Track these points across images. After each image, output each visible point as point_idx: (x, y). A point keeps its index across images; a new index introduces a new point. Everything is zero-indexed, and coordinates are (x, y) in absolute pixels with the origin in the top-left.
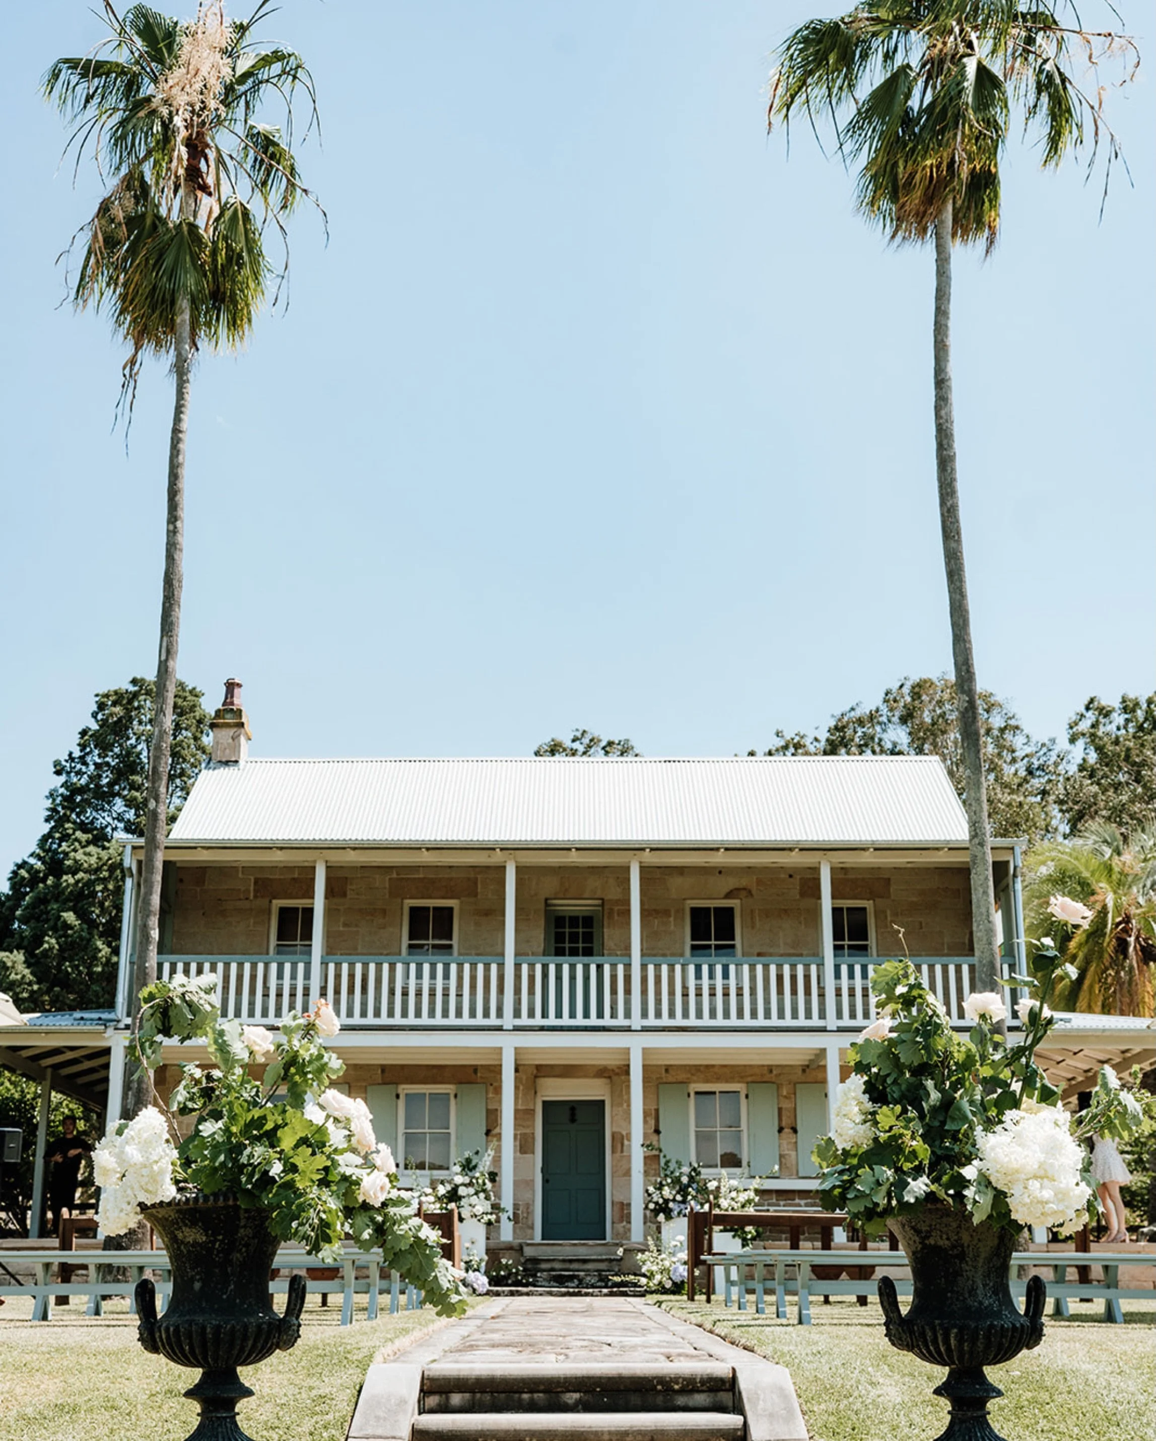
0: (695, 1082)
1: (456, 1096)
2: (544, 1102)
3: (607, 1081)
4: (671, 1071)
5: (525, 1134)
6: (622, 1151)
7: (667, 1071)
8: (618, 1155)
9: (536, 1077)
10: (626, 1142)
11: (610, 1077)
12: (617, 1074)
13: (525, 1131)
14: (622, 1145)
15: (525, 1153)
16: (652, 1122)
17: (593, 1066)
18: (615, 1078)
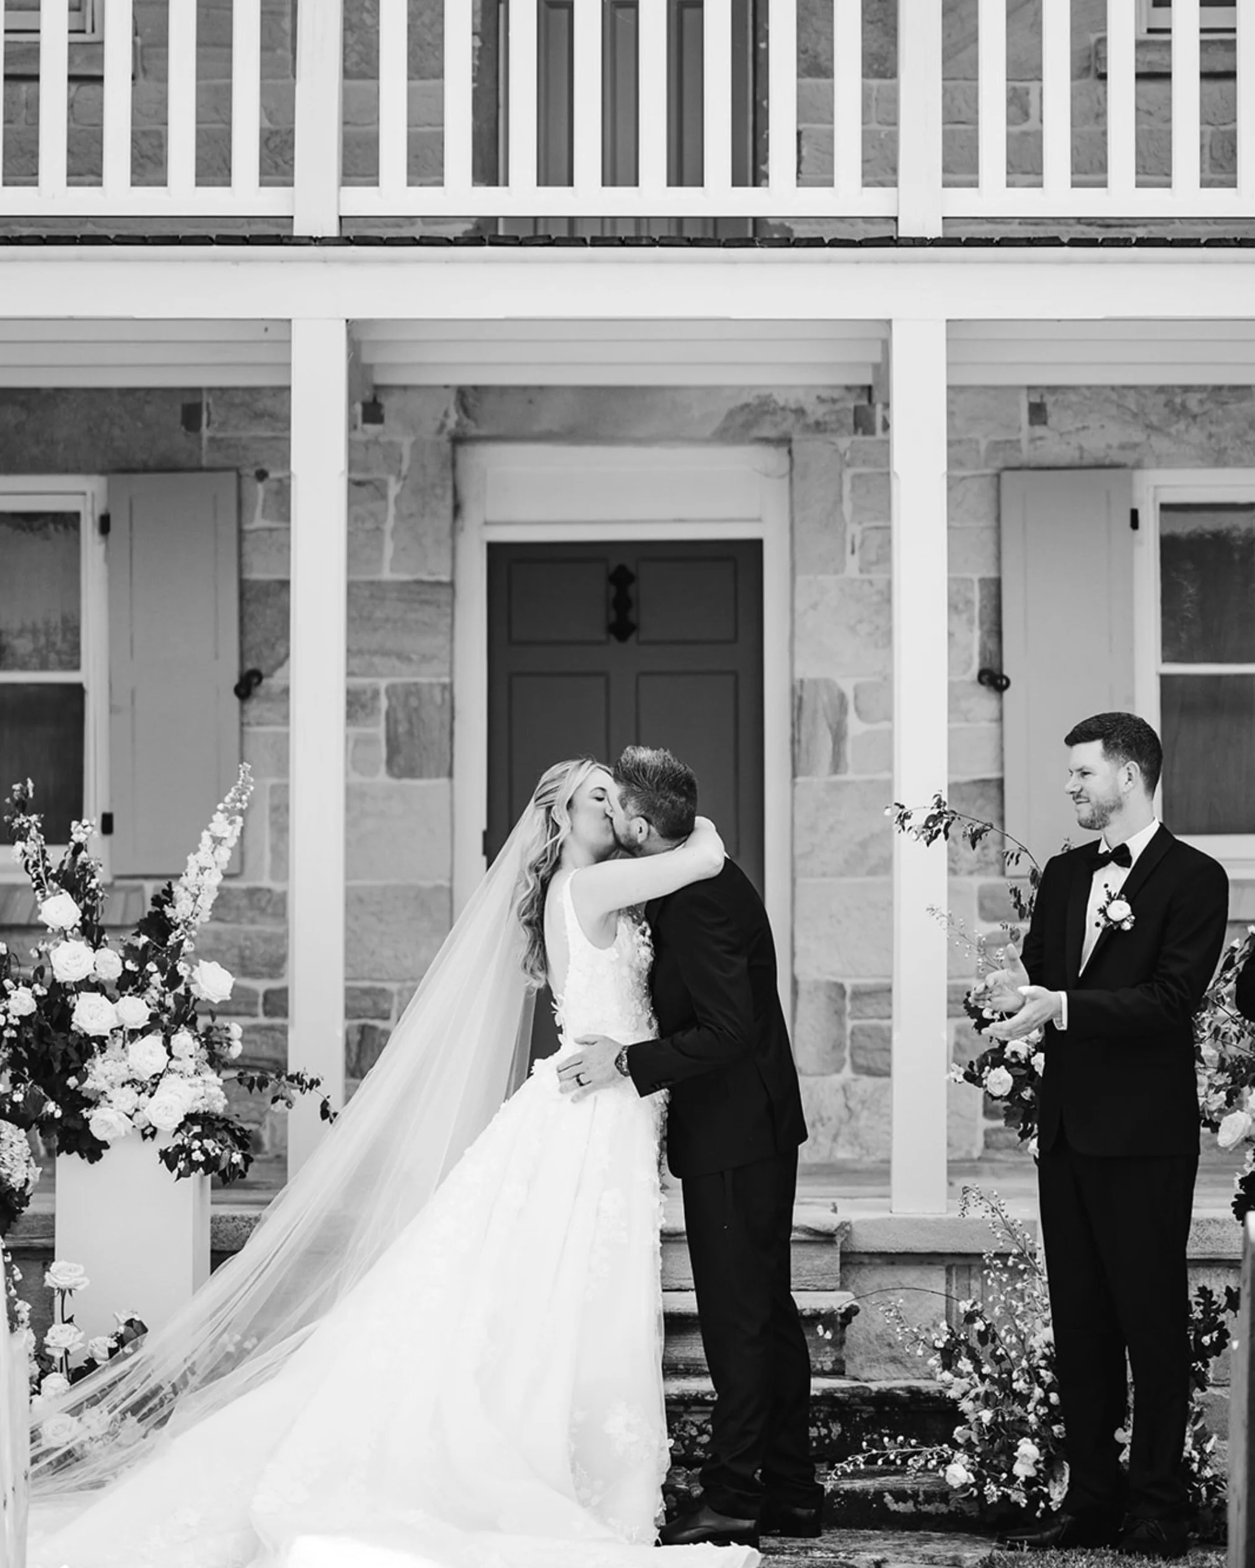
0: (1162, 461)
1: (105, 525)
2: (495, 550)
3: (773, 458)
4: (1054, 415)
5: (413, 690)
6: (837, 765)
7: (1038, 413)
8: (819, 778)
9: (458, 440)
10: (854, 726)
11: (785, 441)
12: (819, 427)
13: (405, 677)
14: (839, 736)
15: (411, 771)
16: (974, 639)
17: (710, 391)
18: (807, 446)
